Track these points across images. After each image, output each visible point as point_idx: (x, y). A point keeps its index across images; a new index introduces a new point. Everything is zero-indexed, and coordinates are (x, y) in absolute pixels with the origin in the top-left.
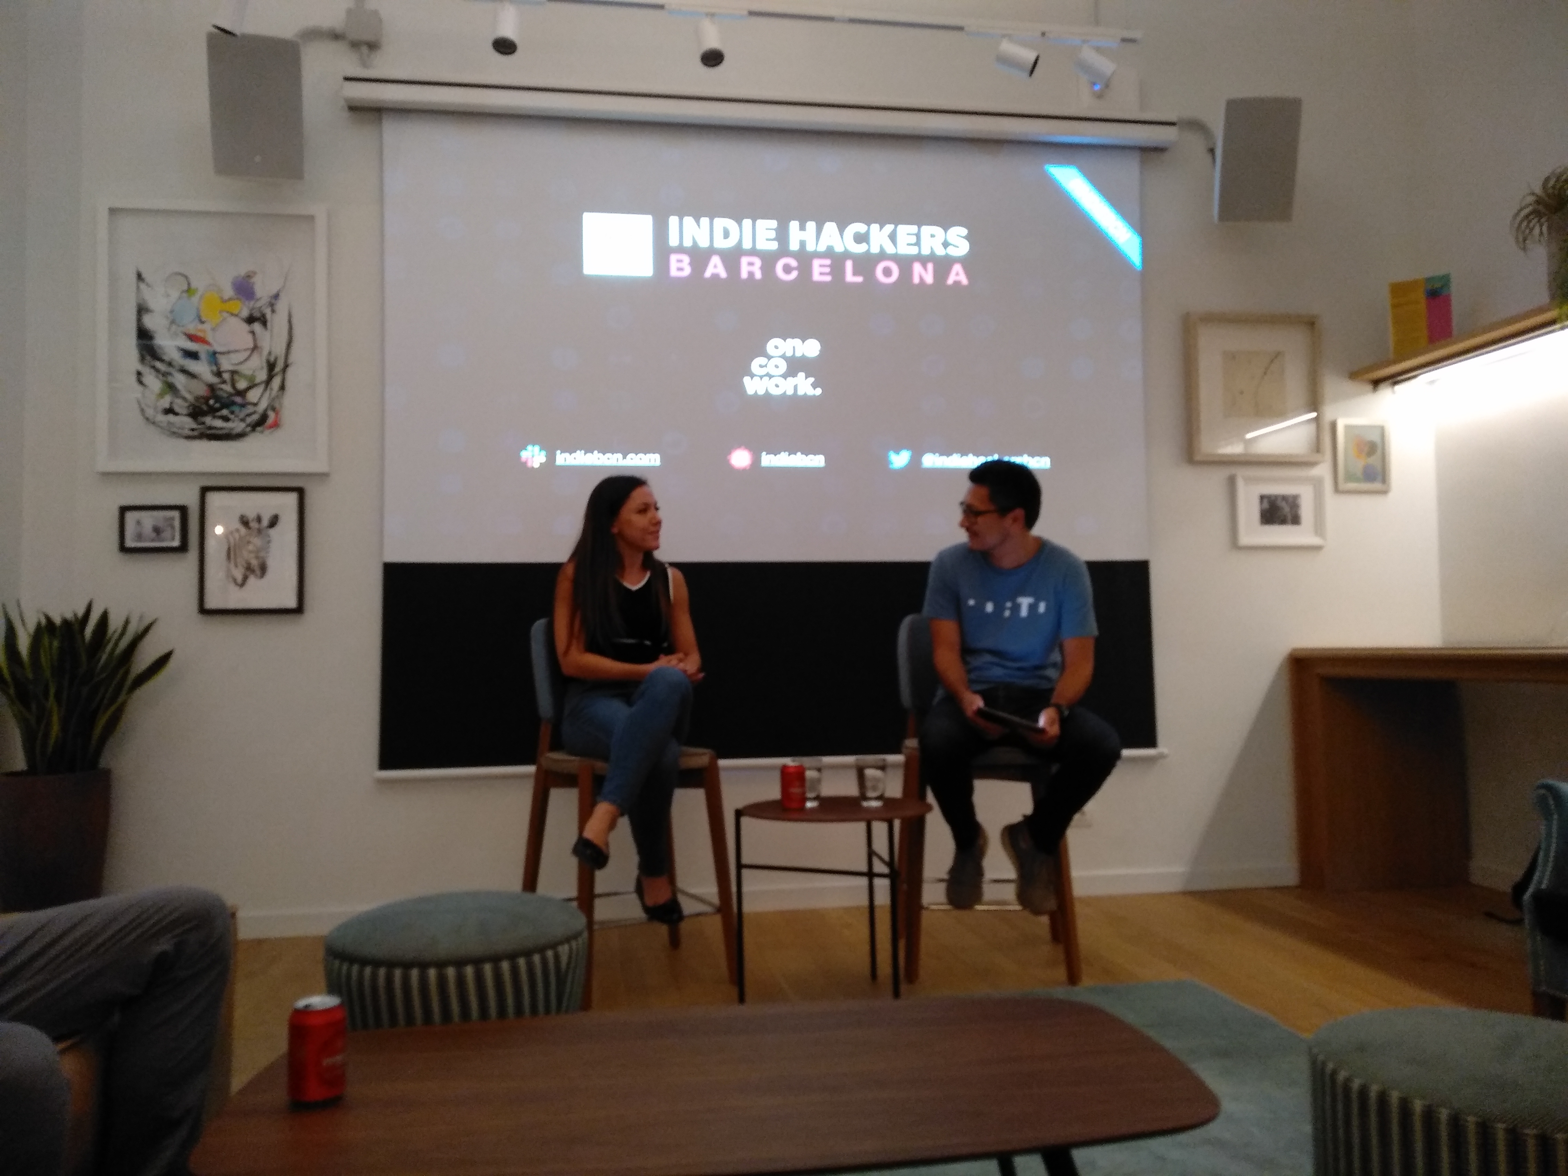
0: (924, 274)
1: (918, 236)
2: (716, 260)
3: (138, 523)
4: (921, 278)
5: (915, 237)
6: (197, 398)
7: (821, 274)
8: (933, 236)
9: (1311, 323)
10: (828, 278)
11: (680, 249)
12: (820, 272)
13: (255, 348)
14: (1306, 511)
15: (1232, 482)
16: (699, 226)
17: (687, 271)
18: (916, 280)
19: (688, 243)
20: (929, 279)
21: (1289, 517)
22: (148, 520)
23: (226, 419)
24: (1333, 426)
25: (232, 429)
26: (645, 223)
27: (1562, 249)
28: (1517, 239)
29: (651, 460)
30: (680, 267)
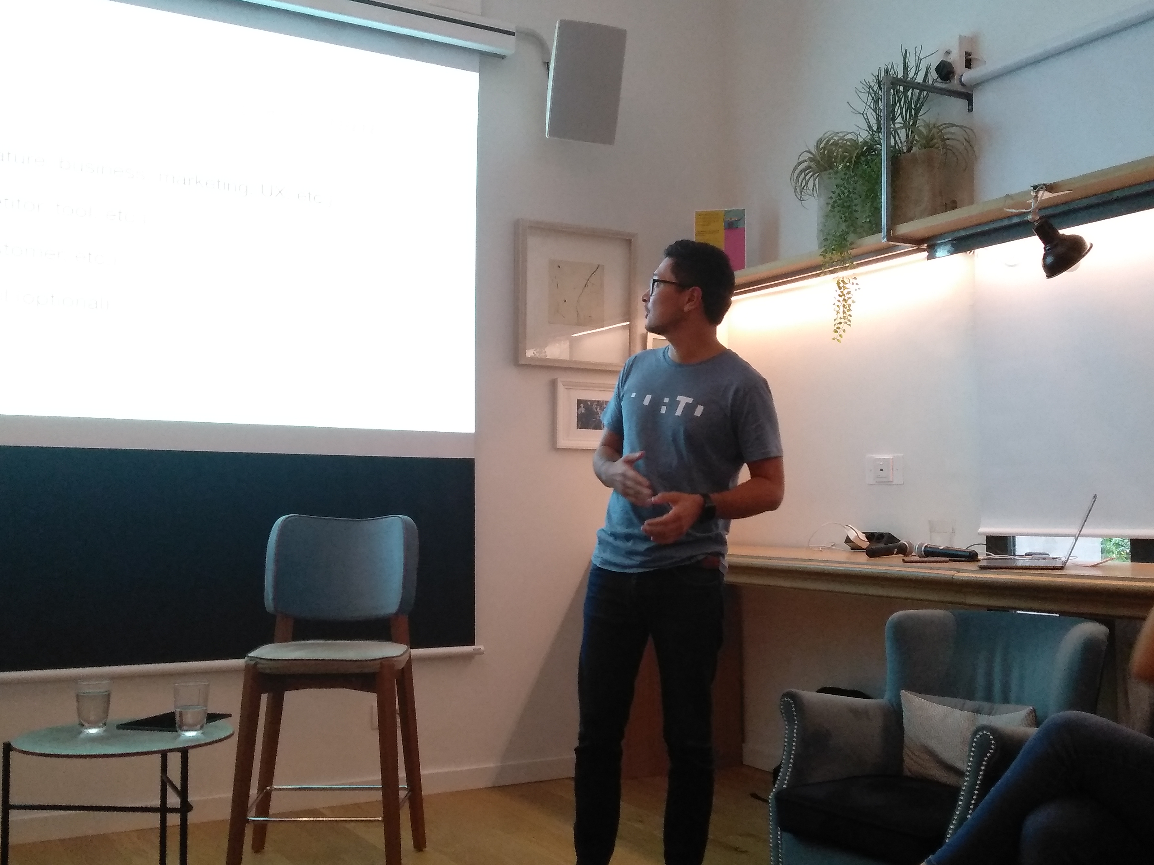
9: (629, 241)
15: (553, 384)
27: (828, 204)
28: (795, 189)
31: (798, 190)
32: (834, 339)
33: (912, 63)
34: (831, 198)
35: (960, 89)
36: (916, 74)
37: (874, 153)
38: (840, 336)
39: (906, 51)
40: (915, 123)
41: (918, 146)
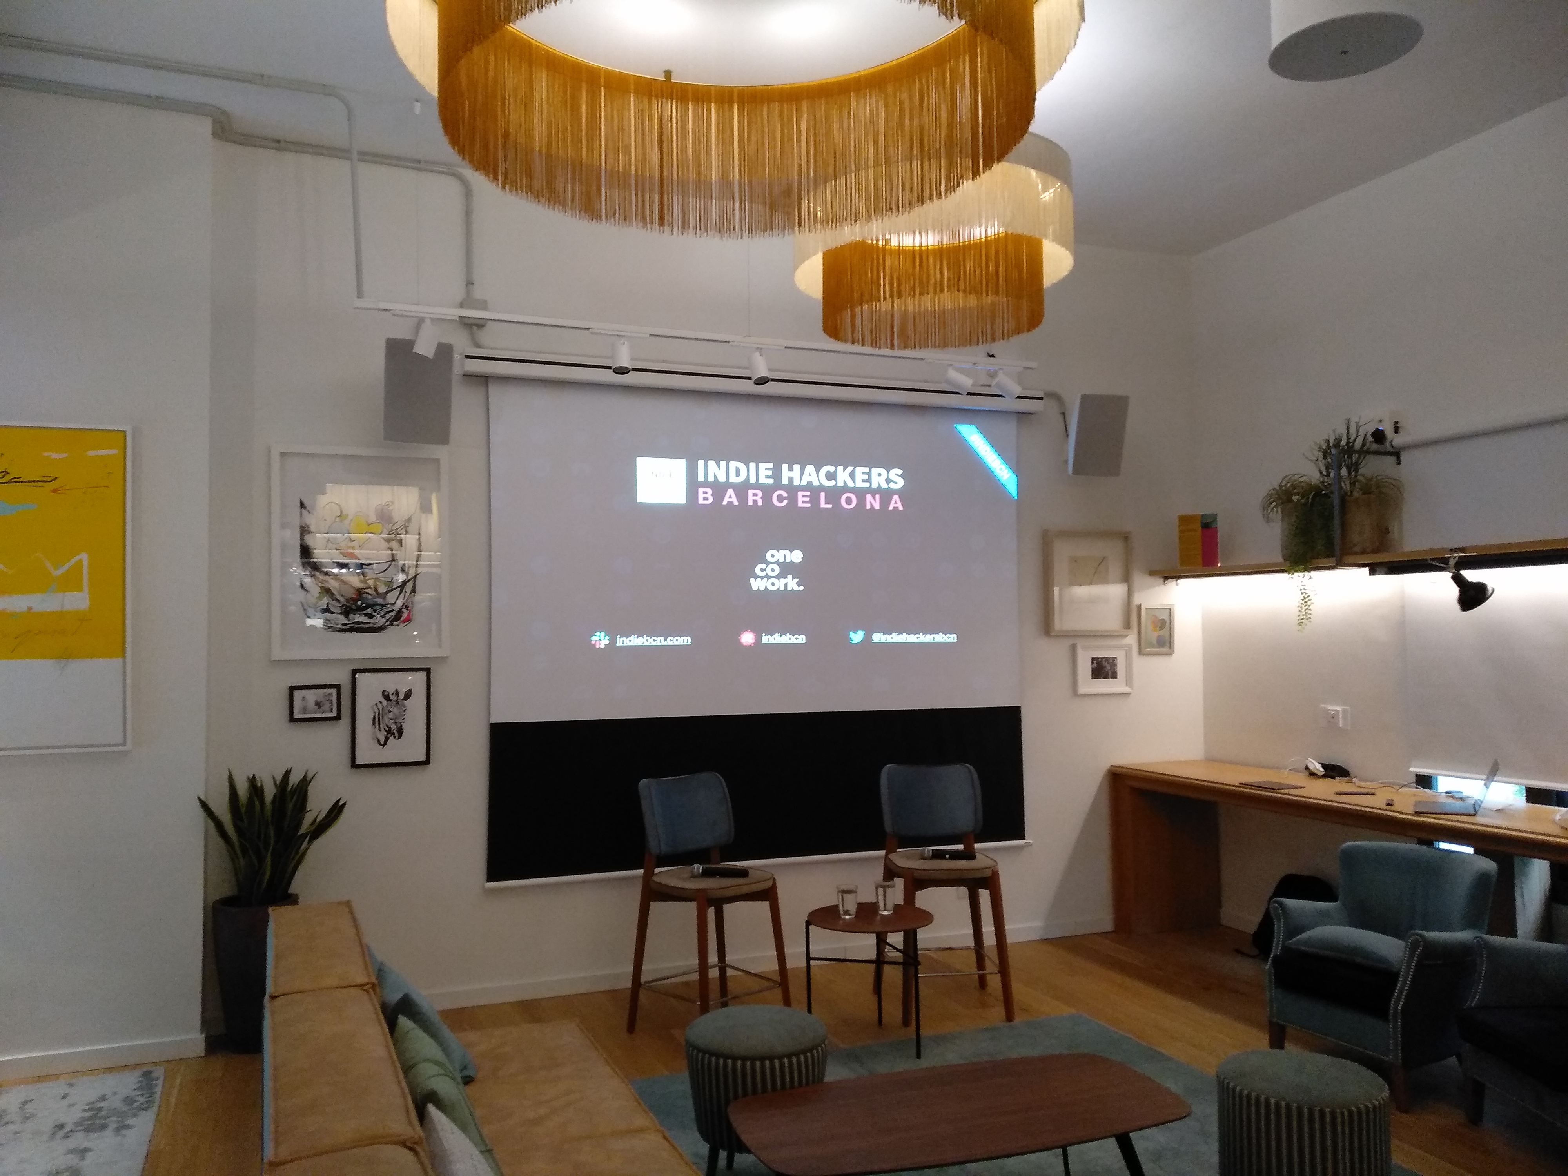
0: (873, 502)
1: (869, 474)
2: (730, 492)
3: (304, 698)
4: (871, 505)
5: (867, 476)
6: (348, 600)
7: (804, 502)
8: (879, 475)
9: (1126, 538)
10: (809, 505)
11: (706, 484)
12: (802, 500)
13: (392, 560)
14: (1121, 669)
15: (1073, 648)
16: (719, 468)
17: (711, 500)
18: (868, 507)
19: (711, 479)
20: (877, 506)
21: (1110, 673)
22: (311, 696)
23: (370, 616)
24: (1139, 607)
25: (375, 624)
26: (680, 465)
27: (1288, 528)
28: (1263, 516)
29: (684, 640)
30: (705, 497)
31: (1265, 517)
32: (1298, 630)
34: (1291, 526)
35: (1391, 449)
36: (1357, 439)
37: (1326, 494)
38: (1303, 628)
39: (1349, 422)
40: (1356, 475)
41: (1359, 491)
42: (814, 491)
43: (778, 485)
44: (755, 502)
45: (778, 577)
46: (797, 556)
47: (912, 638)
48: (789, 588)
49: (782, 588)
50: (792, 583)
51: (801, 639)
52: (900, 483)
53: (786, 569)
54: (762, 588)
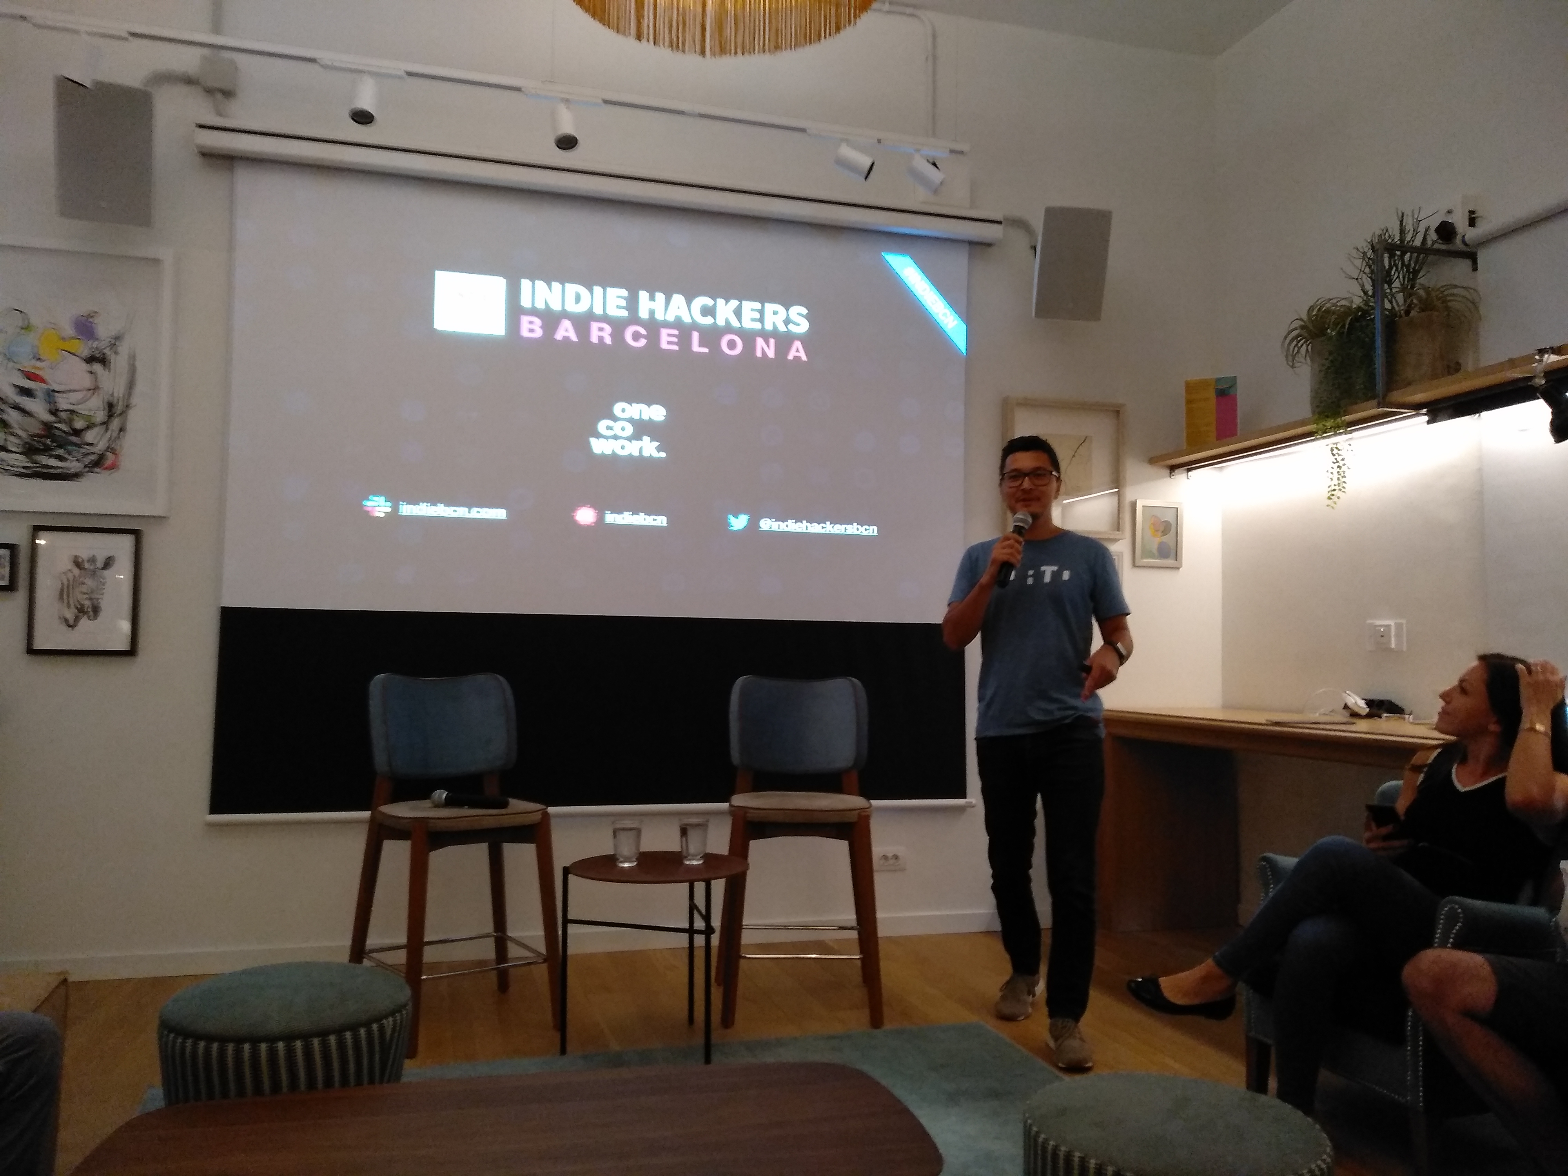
0: (766, 349)
1: (762, 312)
2: (566, 324)
4: (763, 352)
5: (758, 313)
6: (32, 436)
7: (669, 343)
8: (775, 313)
9: (1117, 412)
10: (676, 348)
11: (534, 312)
12: (667, 341)
13: (95, 389)
16: (551, 291)
17: (538, 333)
18: (759, 354)
19: (540, 306)
20: (771, 354)
23: (60, 458)
24: (1134, 505)
25: (67, 468)
26: (497, 285)
27: (1320, 371)
28: (1287, 356)
29: (500, 514)
30: (531, 328)
31: (1290, 358)
32: (1328, 506)
33: (1409, 227)
34: (1323, 365)
35: (1464, 248)
36: (1414, 236)
37: (1369, 318)
38: (1335, 503)
39: (1403, 214)
40: (1413, 287)
41: (1417, 309)
42: (684, 330)
43: (634, 319)
44: (601, 338)
45: (629, 439)
46: (657, 413)
47: (815, 528)
48: (646, 454)
49: (636, 453)
50: (649, 448)
51: (661, 521)
52: (802, 327)
53: (642, 429)
54: (608, 452)
